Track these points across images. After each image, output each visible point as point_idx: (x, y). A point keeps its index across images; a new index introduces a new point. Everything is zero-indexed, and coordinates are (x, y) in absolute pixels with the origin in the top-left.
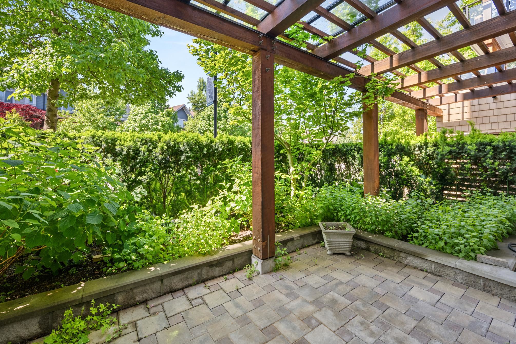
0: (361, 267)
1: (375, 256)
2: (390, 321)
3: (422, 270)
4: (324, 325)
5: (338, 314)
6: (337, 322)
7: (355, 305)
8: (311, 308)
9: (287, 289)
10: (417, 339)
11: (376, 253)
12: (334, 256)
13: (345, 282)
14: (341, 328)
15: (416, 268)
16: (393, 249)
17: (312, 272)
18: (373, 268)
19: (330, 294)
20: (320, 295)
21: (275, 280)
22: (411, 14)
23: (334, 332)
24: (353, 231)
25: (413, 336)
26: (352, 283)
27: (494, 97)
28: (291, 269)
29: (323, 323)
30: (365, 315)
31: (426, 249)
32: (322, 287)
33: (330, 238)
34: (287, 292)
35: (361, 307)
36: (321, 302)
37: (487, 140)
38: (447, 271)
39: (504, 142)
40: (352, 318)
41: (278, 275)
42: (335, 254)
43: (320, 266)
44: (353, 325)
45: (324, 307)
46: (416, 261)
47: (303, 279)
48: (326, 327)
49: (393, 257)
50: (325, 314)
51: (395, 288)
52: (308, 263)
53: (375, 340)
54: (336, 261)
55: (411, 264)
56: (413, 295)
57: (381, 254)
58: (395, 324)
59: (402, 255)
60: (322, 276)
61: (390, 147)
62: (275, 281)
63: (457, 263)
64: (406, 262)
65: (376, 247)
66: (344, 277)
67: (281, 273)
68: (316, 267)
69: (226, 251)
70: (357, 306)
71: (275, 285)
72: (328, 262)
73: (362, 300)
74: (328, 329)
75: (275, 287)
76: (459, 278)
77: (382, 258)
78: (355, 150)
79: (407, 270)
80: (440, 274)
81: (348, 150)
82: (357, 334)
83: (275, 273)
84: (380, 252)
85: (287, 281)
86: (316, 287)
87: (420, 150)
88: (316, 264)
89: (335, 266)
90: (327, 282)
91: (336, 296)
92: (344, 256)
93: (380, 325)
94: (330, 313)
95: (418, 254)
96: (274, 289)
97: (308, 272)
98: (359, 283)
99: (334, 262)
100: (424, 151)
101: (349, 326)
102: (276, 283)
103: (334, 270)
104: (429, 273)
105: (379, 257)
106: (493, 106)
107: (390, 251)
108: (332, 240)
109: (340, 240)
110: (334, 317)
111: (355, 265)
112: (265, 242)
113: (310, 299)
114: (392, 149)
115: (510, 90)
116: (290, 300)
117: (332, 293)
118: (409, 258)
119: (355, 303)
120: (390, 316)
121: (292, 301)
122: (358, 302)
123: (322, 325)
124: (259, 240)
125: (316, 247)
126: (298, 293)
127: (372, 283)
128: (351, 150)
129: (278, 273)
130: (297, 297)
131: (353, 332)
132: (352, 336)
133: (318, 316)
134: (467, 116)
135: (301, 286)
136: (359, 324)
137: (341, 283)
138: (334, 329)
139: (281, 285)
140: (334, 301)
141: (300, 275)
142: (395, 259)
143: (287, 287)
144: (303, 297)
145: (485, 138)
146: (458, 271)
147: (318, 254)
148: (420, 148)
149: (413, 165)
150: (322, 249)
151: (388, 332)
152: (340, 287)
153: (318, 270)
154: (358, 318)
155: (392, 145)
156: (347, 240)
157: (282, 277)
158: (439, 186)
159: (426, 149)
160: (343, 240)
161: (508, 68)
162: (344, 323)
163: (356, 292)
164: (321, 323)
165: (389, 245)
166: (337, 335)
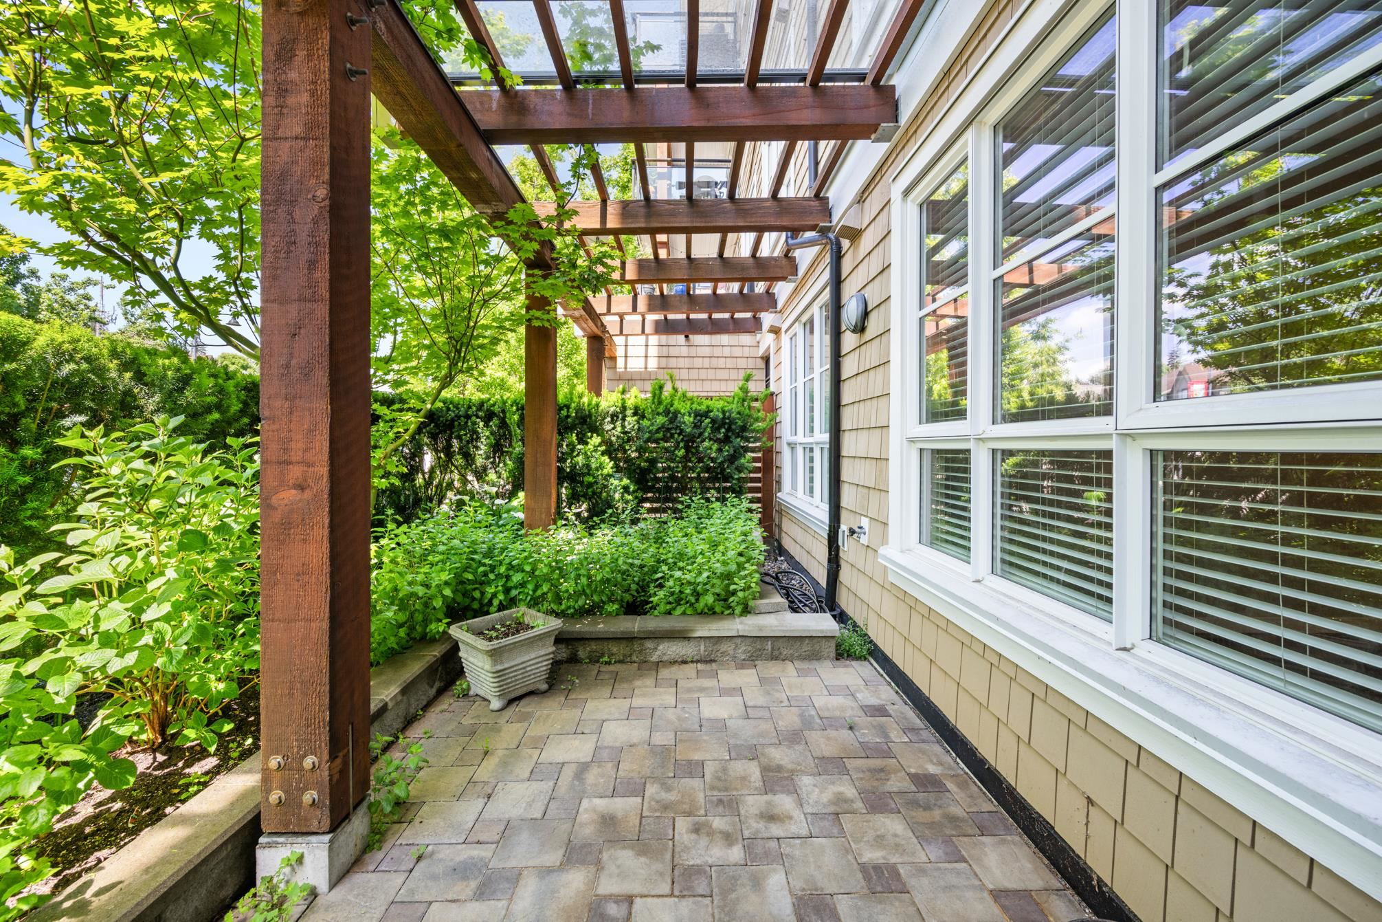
0: (590, 705)
1: (595, 668)
2: (726, 789)
3: (684, 662)
4: (642, 896)
5: (642, 847)
6: (658, 866)
7: (652, 799)
8: (575, 881)
9: (465, 878)
10: (782, 792)
11: (594, 660)
12: (513, 708)
13: (589, 759)
14: (676, 872)
15: (675, 662)
16: (629, 639)
17: (493, 781)
18: (612, 696)
19: (586, 810)
20: (566, 826)
21: (400, 878)
22: (710, 124)
23: (672, 895)
24: (555, 623)
25: (774, 792)
26: (605, 754)
27: (687, 337)
28: (425, 808)
29: (635, 892)
30: (686, 807)
31: (682, 618)
32: (553, 805)
33: (502, 663)
34: (473, 884)
35: (664, 795)
36: (584, 846)
37: (703, 408)
38: (725, 647)
39: (724, 412)
40: (670, 832)
41: (395, 853)
42: (511, 702)
43: (500, 753)
44: (686, 849)
45: (600, 853)
46: (674, 648)
47: (485, 815)
48: (649, 900)
49: (630, 656)
50: (619, 867)
51: (679, 719)
52: (460, 762)
53: (740, 846)
54: (525, 718)
55: (665, 658)
56: (711, 716)
57: (606, 659)
58: (736, 789)
59: (649, 644)
60: (527, 774)
61: (564, 413)
62: (403, 877)
63: (740, 627)
64: (655, 658)
65: (594, 646)
66: (577, 749)
67: (402, 841)
68: (491, 763)
69: (96, 903)
70: (657, 798)
71: (412, 892)
72: (510, 732)
73: (654, 779)
74: (656, 900)
75: (417, 898)
76: (742, 651)
77: (611, 668)
78: (478, 417)
79: (665, 673)
80: (712, 657)
81: (459, 417)
82: (710, 861)
83: (380, 855)
84: (603, 655)
85: (445, 853)
86: (538, 815)
87: (612, 422)
88: (486, 753)
89: (536, 730)
90: (551, 784)
91: (601, 804)
92: (535, 699)
93: (721, 809)
94: (625, 857)
95: (679, 632)
96: (422, 908)
97: (479, 787)
98: (618, 744)
99: (526, 724)
100: (619, 423)
101: (685, 856)
102: (410, 884)
103: (540, 743)
104: (697, 662)
105: (604, 668)
106: (684, 351)
107: (623, 645)
108: (506, 666)
109: (527, 658)
110: (643, 859)
111: (575, 707)
112: (341, 754)
113: (553, 857)
114: (568, 416)
115: (709, 328)
116: (504, 903)
117: (585, 803)
118: (661, 647)
119: (647, 794)
120: (719, 779)
121: (511, 899)
122: (652, 790)
123: (638, 901)
124: (309, 761)
125: (446, 703)
126: (509, 864)
127: (636, 732)
128: (468, 417)
129: (387, 846)
130: (515, 878)
131: (698, 862)
132: (705, 872)
133: (608, 886)
134: (653, 364)
135: (497, 838)
136: (694, 836)
137: (583, 768)
138: (667, 890)
139: (434, 877)
140: (608, 821)
141: (468, 810)
142: (634, 658)
143: (461, 871)
144: (530, 863)
145: (699, 404)
146: (739, 641)
147: (467, 721)
148: (614, 417)
149: (603, 454)
150: (462, 703)
151: (742, 812)
152: (591, 777)
153: (504, 764)
154: (682, 824)
155: (568, 407)
156: (543, 653)
157: (414, 852)
158: (639, 494)
159: (624, 419)
160: (533, 656)
161: (698, 292)
162: (668, 856)
163: (628, 767)
164: (630, 900)
165: (623, 632)
166: (684, 896)
